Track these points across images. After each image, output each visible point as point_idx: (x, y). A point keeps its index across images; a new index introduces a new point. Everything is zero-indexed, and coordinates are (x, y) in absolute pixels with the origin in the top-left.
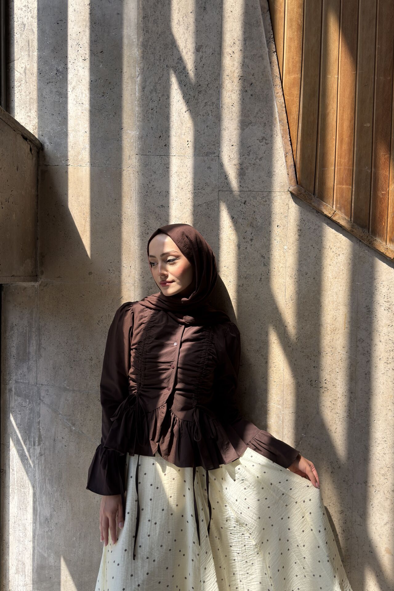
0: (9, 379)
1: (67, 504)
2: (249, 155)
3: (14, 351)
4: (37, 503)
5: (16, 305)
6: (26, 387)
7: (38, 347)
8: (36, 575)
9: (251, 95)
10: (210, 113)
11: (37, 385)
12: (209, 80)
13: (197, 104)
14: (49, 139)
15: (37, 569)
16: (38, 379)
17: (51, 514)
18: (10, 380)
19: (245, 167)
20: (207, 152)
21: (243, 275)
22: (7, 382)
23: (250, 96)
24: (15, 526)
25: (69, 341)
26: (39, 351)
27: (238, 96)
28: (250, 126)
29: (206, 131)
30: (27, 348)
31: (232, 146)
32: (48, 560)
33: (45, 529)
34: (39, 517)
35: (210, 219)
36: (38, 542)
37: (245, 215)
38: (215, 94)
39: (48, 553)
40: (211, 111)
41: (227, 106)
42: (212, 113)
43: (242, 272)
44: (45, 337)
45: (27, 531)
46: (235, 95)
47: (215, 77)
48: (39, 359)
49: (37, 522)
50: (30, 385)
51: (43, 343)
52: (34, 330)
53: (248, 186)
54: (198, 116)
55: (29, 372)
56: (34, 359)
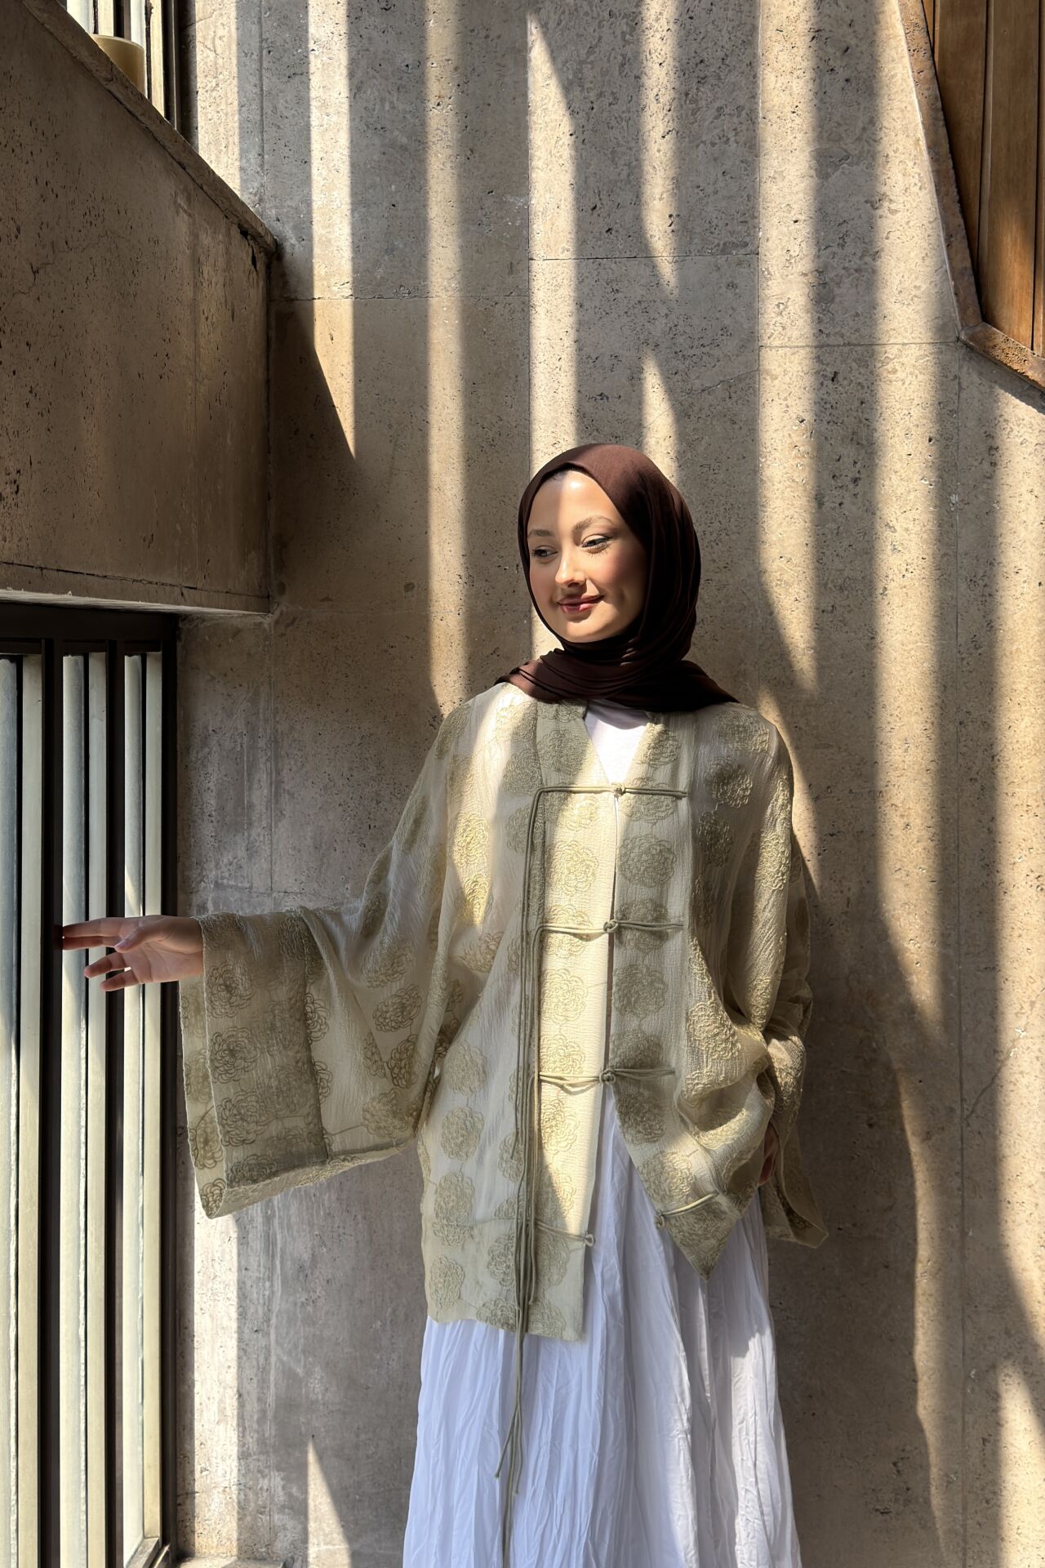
0: (199, 879)
1: (357, 1224)
2: (843, 246)
3: (211, 801)
4: (276, 1221)
5: (213, 678)
6: (245, 899)
7: (273, 790)
8: (273, 1427)
9: (847, 80)
10: (731, 135)
11: (275, 894)
12: (726, 46)
13: (694, 114)
14: (295, 228)
15: (276, 1412)
16: (276, 878)
17: (313, 1255)
18: (202, 880)
19: (832, 279)
20: (725, 244)
21: (832, 581)
22: (193, 885)
23: (842, 83)
24: (215, 1287)
25: (355, 773)
26: (277, 802)
27: (810, 86)
28: (845, 165)
29: (721, 184)
30: (246, 794)
31: (796, 222)
32: (306, 1385)
33: (298, 1295)
34: (282, 1263)
35: (737, 426)
36: (277, 1334)
37: (834, 412)
38: (744, 82)
39: (305, 1366)
40: (735, 130)
41: (779, 114)
42: (736, 134)
43: (830, 574)
44: (292, 762)
45: (248, 1301)
46: (801, 82)
47: (743, 37)
48: (276, 826)
49: (275, 1277)
50: (254, 895)
51: (286, 780)
52: (261, 743)
53: (843, 331)
54: (698, 146)
55: (250, 857)
56: (264, 824)
